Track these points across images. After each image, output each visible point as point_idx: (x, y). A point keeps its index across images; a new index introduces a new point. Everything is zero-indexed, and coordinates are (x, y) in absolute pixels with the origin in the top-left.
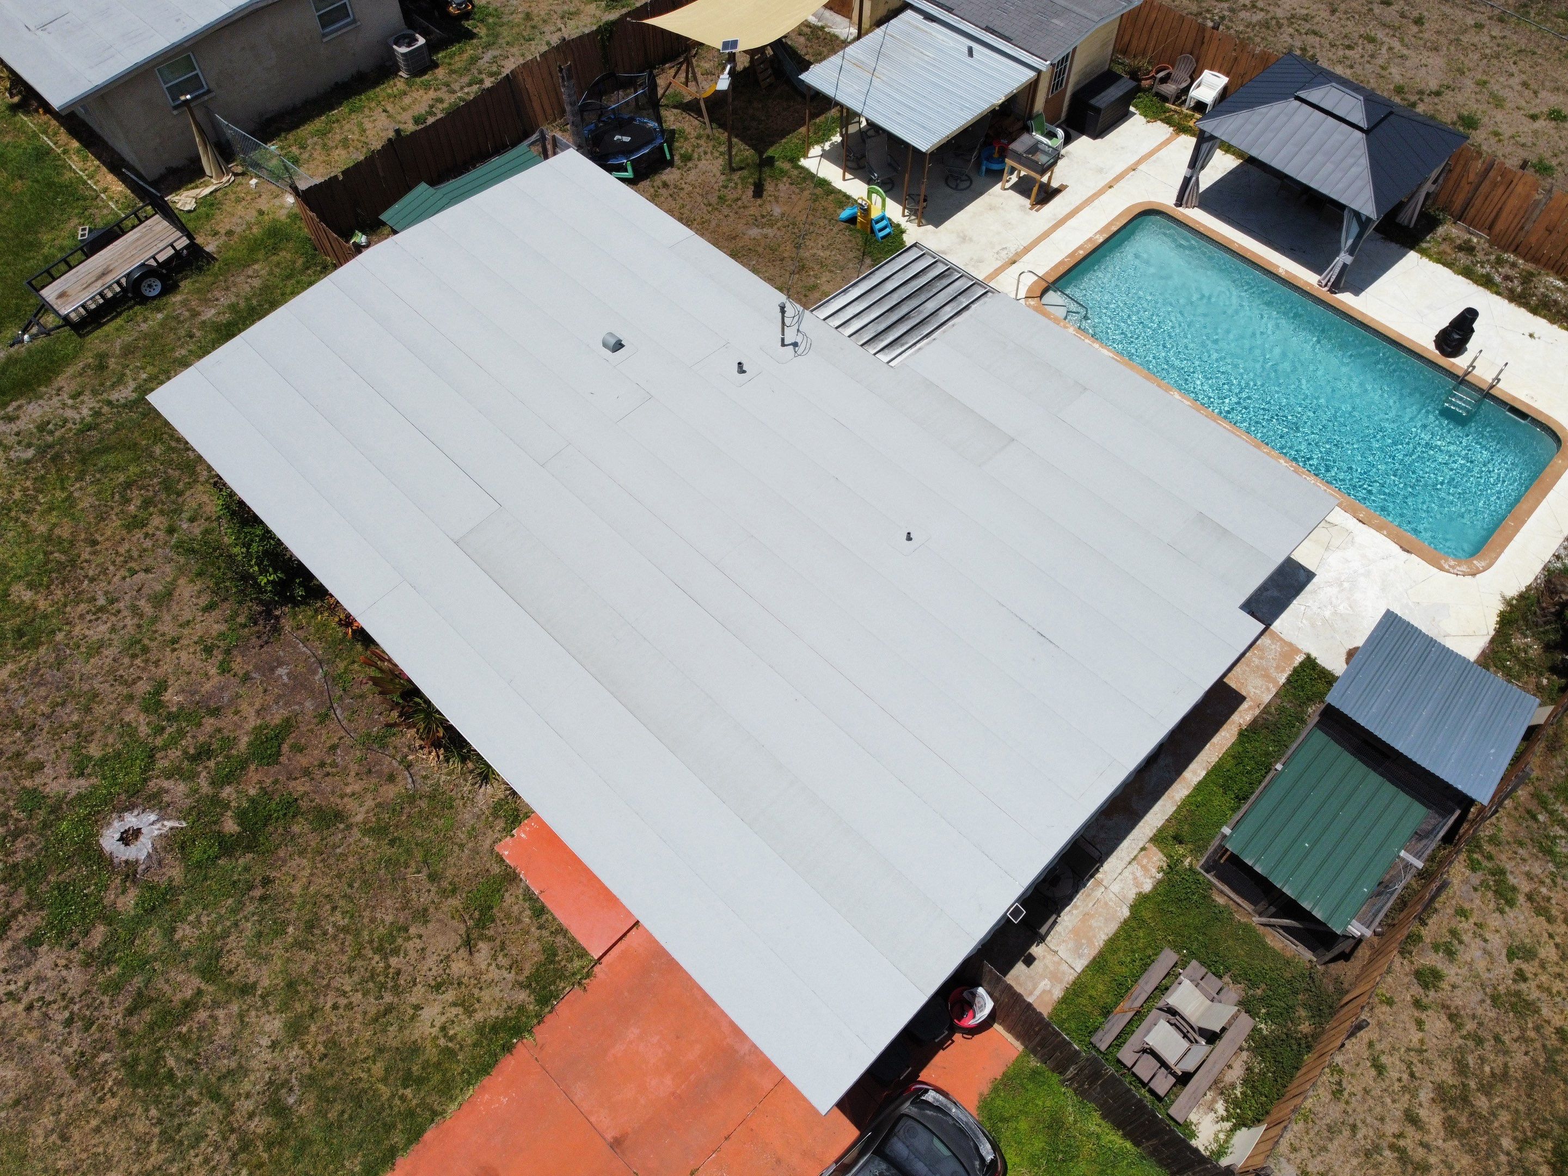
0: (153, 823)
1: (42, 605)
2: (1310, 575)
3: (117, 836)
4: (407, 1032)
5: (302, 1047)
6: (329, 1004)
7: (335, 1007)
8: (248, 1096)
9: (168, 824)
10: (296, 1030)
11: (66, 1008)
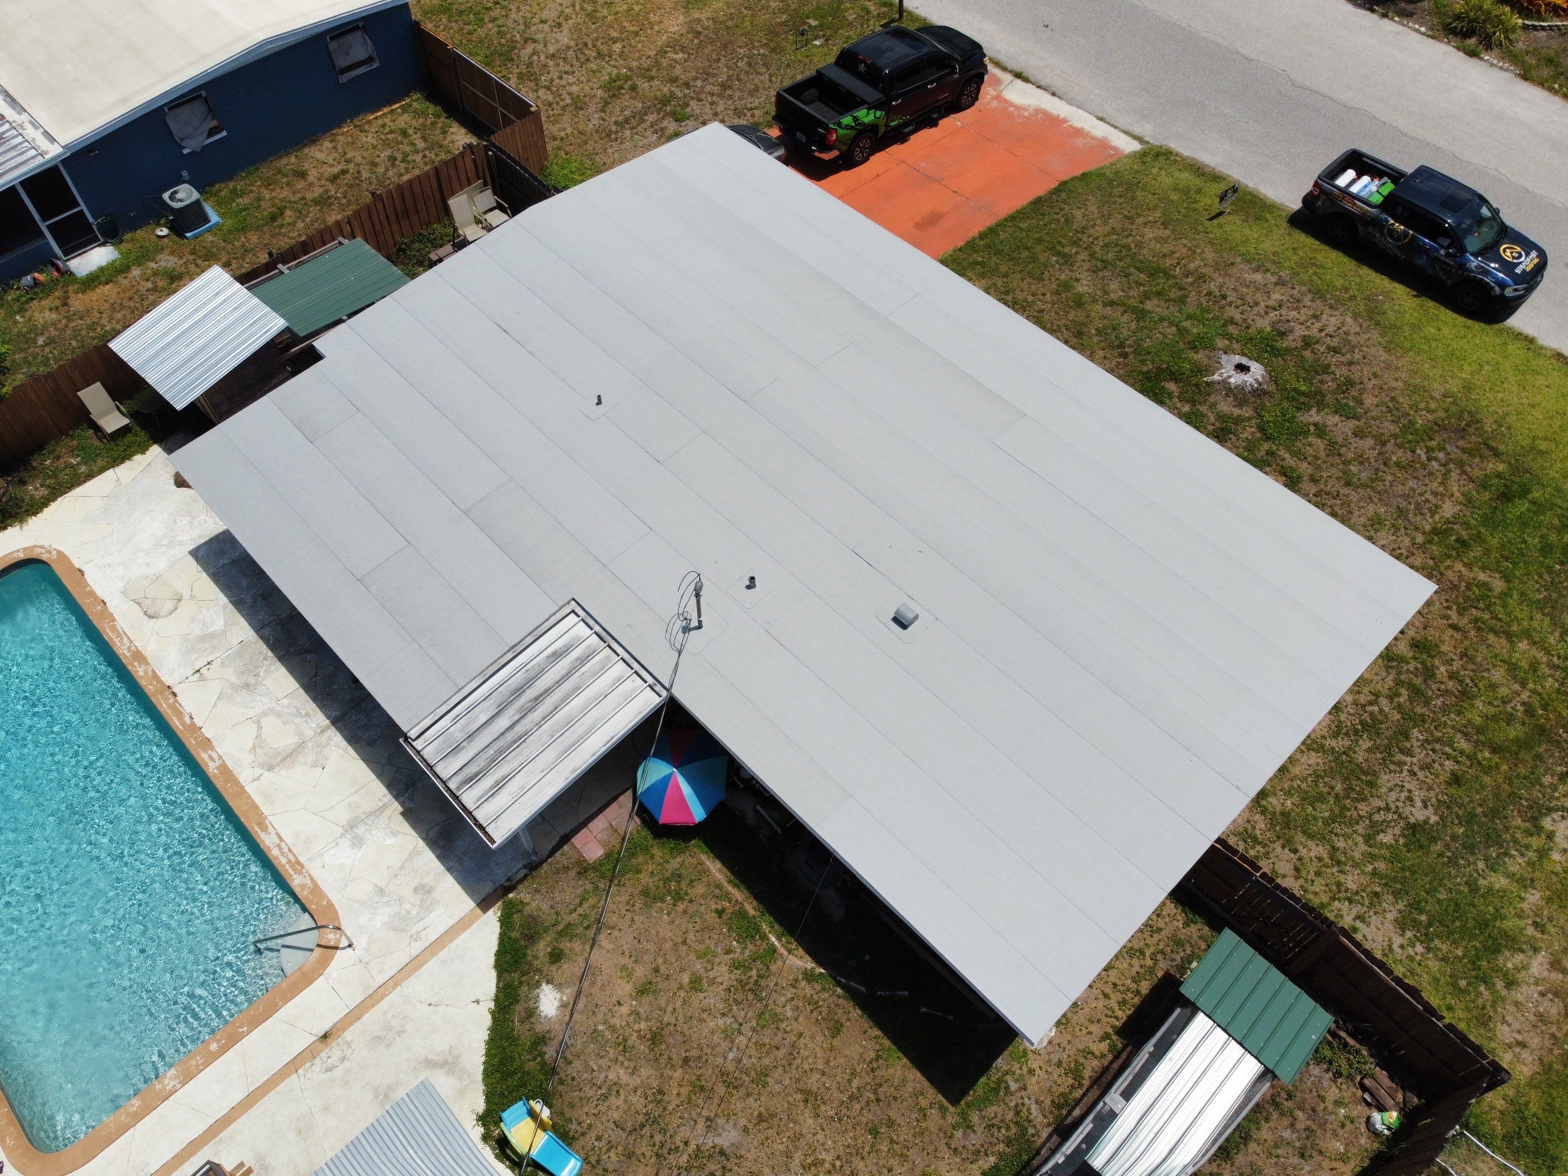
0: (1230, 377)
1: (1459, 566)
2: (195, 553)
3: (1252, 369)
4: (990, 283)
5: (1057, 279)
6: (1049, 295)
7: (1044, 295)
8: (1084, 261)
9: (1216, 377)
10: (1066, 286)
11: (1231, 302)
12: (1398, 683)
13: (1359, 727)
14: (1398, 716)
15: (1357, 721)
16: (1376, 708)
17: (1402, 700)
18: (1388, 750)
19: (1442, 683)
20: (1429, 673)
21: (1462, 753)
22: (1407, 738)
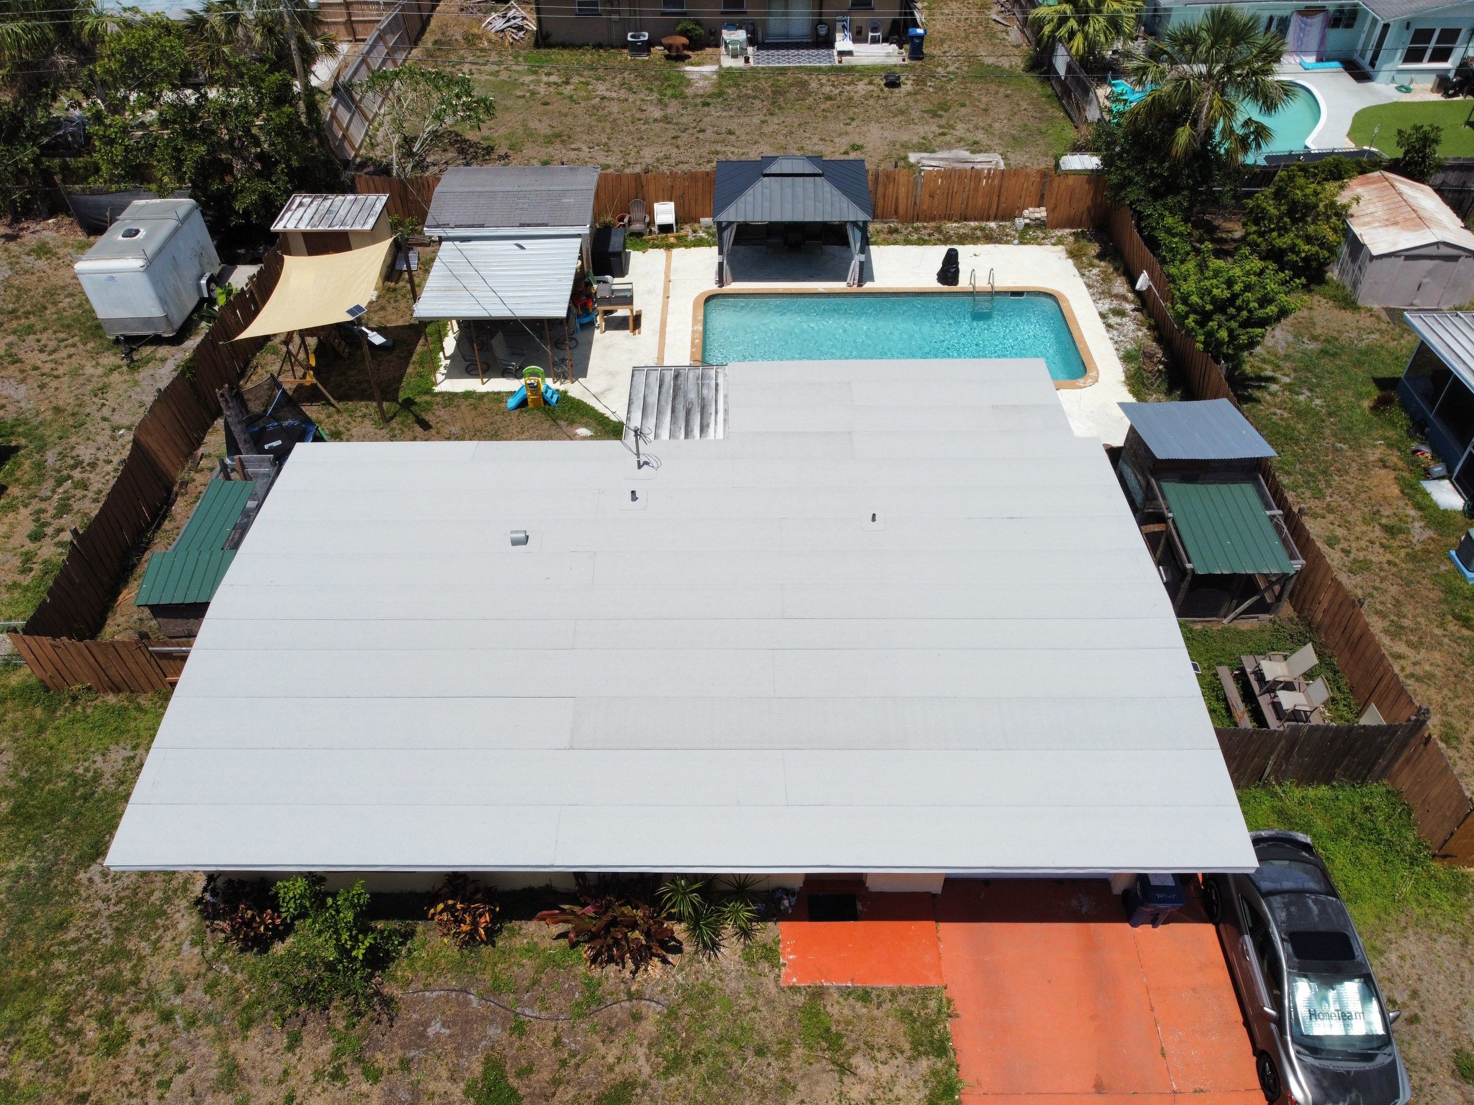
12: (135, 982)
13: (165, 907)
14: (131, 946)
15: (169, 911)
16: (153, 937)
17: (129, 966)
18: (134, 905)
19: (89, 1016)
20: (105, 1019)
21: (60, 956)
22: (117, 929)
